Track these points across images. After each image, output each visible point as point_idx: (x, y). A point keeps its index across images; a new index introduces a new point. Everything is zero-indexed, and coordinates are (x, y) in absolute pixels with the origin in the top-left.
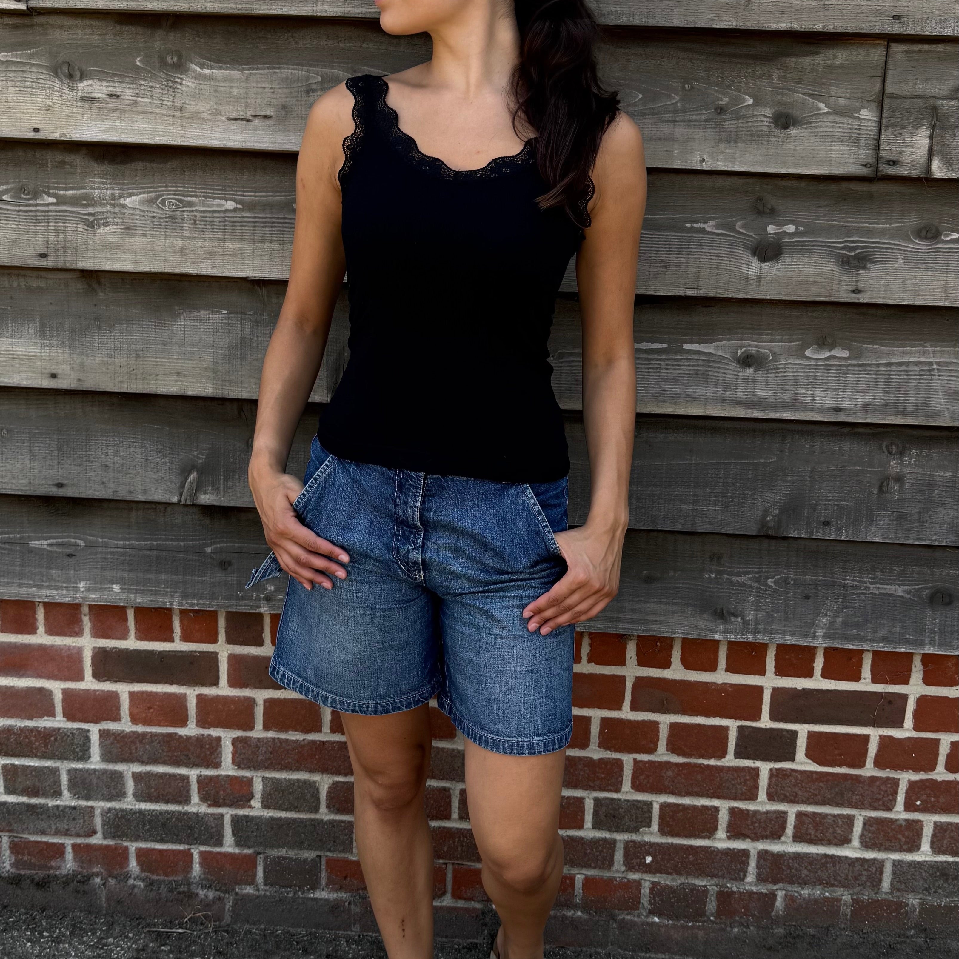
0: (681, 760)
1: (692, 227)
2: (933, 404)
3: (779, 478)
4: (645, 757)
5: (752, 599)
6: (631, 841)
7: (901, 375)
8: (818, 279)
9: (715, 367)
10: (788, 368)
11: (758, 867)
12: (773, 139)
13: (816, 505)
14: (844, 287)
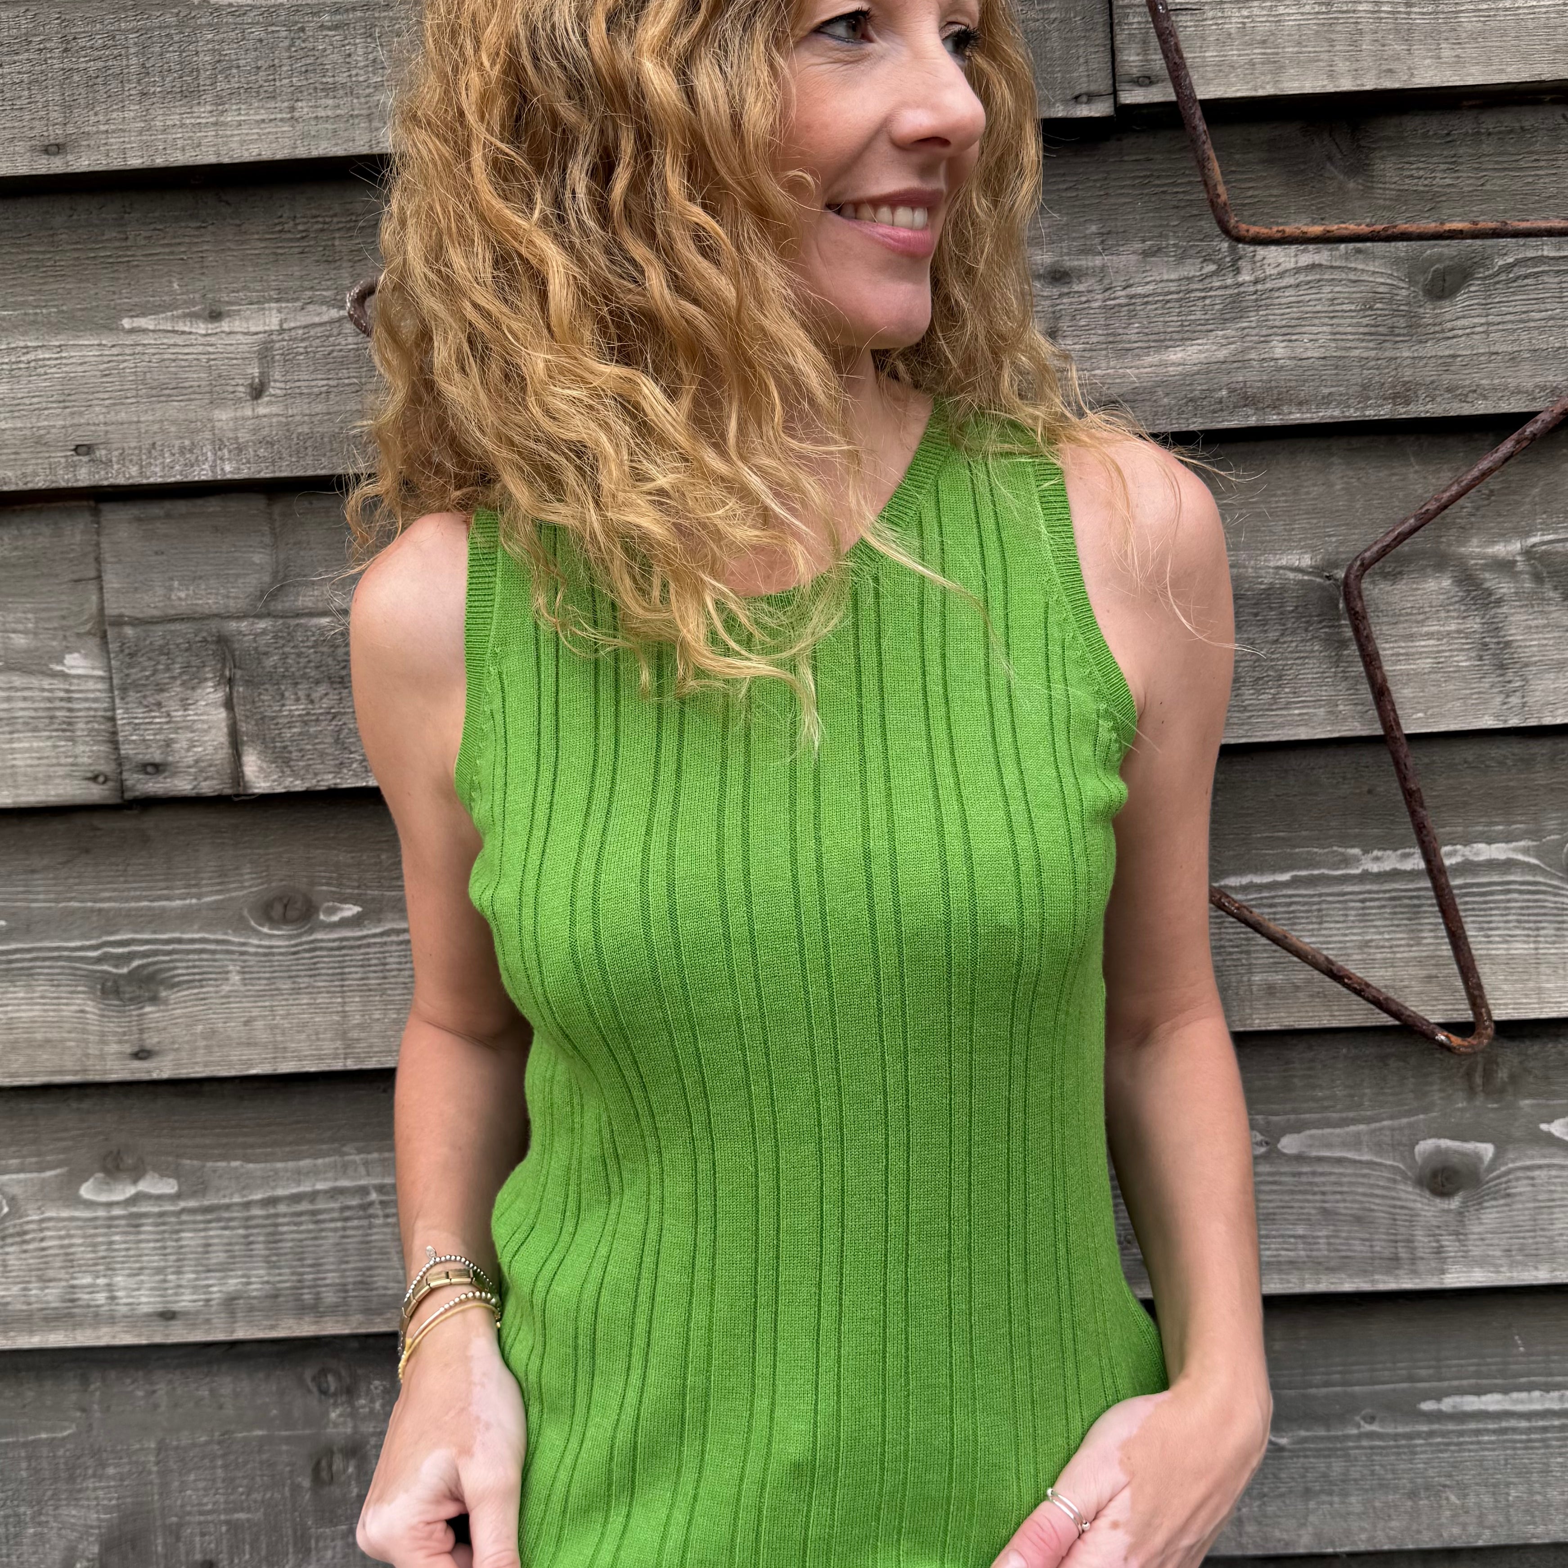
2: (379, 1281)
3: (90, 1472)
7: (301, 1224)
8: (53, 1035)
10: (48, 1229)
13: (180, 1525)
14: (114, 1048)
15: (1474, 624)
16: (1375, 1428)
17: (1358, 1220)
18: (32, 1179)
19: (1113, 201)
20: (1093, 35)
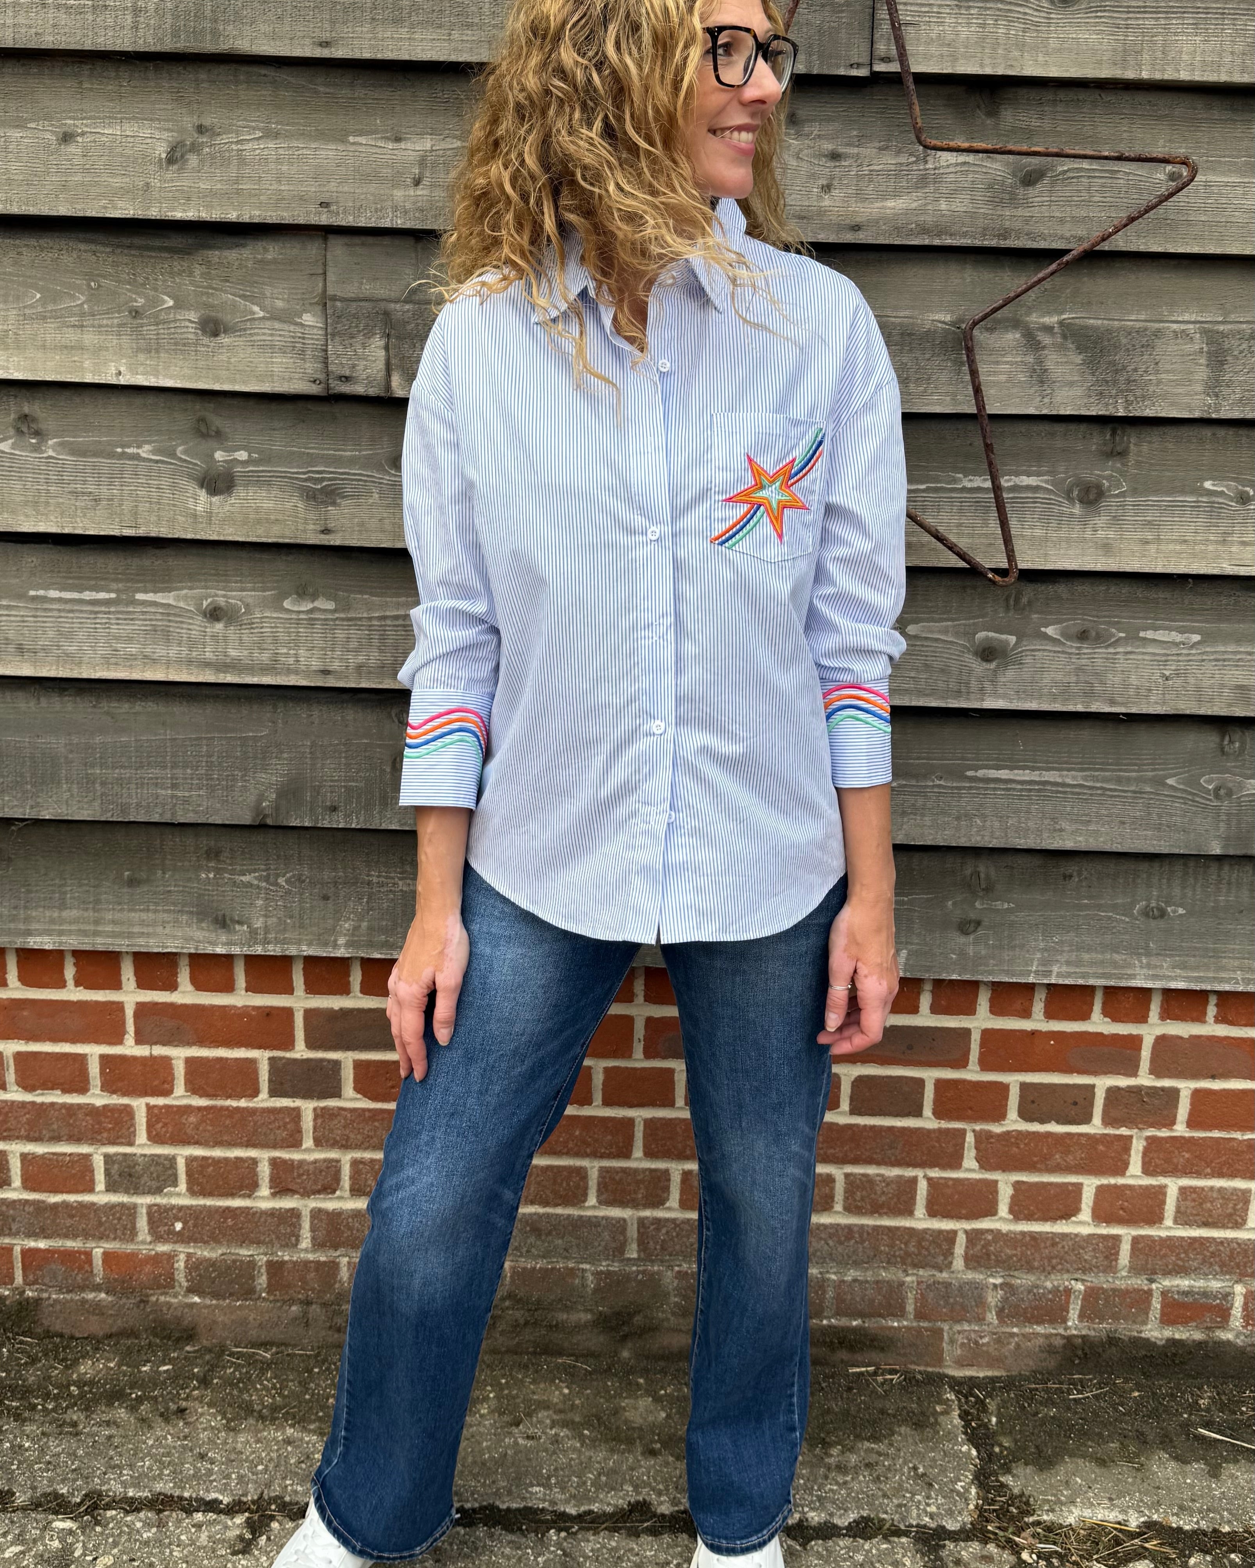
0: (203, 1102)
1: (124, 453)
3: (274, 755)
4: (160, 1101)
5: (260, 902)
6: (155, 1205)
8: (280, 517)
9: (177, 622)
10: (265, 622)
11: (313, 1229)
12: (203, 349)
13: (319, 787)
14: (312, 527)
15: (1030, 359)
16: (942, 782)
17: (942, 671)
18: (259, 595)
19: (865, 119)
20: (863, 33)
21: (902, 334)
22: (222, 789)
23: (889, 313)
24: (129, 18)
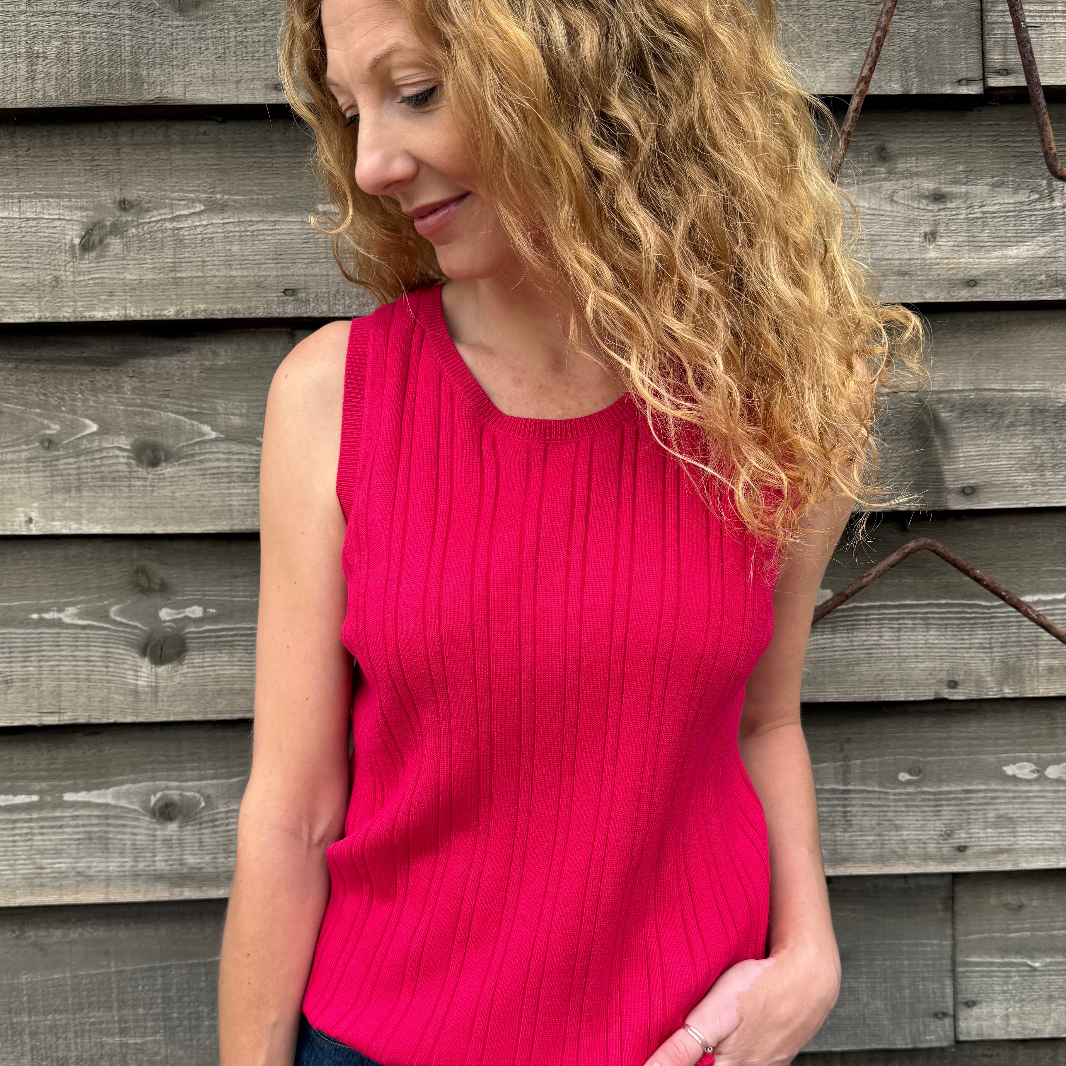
1: (41, 620)
9: (117, 826)
12: (139, 483)
18: (221, 784)
19: (973, 151)
20: (971, 41)
21: (1032, 411)
22: (184, 1031)
23: (1014, 386)
24: (23, 68)
